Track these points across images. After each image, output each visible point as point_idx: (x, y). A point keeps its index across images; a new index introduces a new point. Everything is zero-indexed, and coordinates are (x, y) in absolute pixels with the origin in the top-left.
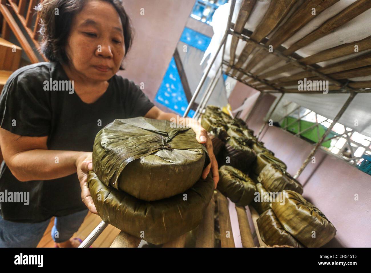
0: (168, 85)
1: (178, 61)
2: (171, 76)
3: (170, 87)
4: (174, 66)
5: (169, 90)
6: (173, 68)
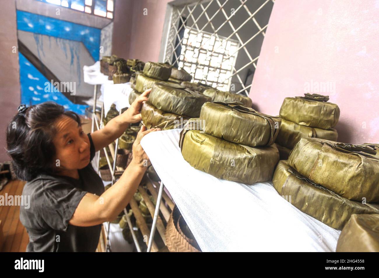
0: (31, 89)
1: (29, 56)
2: (30, 76)
3: (36, 89)
4: (28, 64)
5: (36, 93)
6: (27, 66)
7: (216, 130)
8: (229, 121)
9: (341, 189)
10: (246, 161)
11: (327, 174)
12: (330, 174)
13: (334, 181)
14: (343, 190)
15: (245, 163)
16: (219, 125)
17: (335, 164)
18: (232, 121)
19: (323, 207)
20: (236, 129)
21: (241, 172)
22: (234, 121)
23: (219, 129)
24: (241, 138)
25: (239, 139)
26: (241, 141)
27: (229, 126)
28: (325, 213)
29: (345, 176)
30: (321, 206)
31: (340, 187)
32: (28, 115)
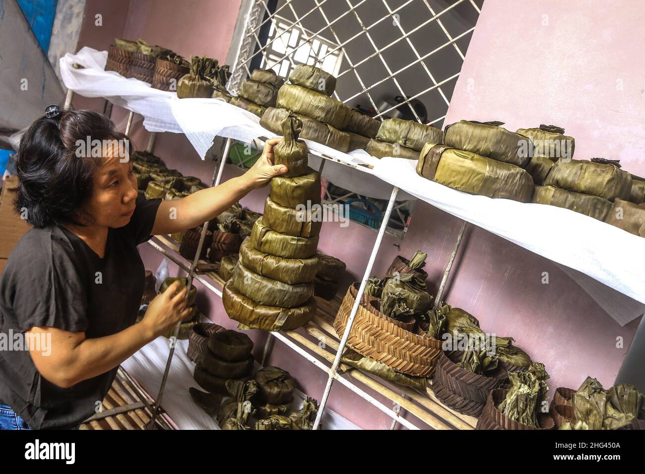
7: (483, 146)
8: (499, 137)
9: (601, 192)
10: (519, 176)
11: (589, 181)
12: (592, 180)
13: (595, 186)
14: (602, 193)
15: (517, 178)
16: (488, 141)
17: (595, 172)
18: (502, 137)
19: (589, 207)
20: (505, 146)
21: (513, 187)
22: (504, 136)
23: (488, 145)
24: (509, 155)
25: (507, 157)
26: (508, 159)
27: (498, 142)
28: (590, 212)
29: (603, 180)
30: (587, 206)
31: (600, 190)
32: (64, 126)
